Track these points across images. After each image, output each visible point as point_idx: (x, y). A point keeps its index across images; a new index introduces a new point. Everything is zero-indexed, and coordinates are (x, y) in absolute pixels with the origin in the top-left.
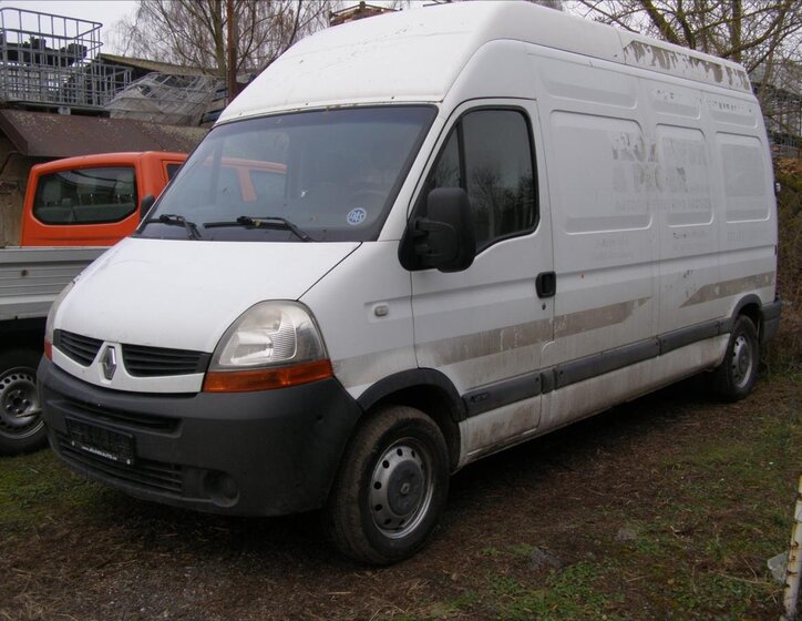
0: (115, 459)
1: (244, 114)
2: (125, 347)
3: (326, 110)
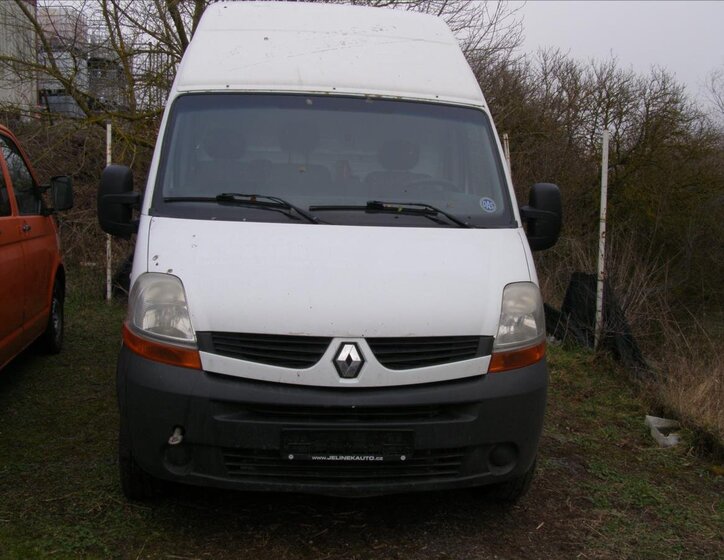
0: (381, 459)
1: (234, 87)
2: (370, 341)
3: (365, 98)
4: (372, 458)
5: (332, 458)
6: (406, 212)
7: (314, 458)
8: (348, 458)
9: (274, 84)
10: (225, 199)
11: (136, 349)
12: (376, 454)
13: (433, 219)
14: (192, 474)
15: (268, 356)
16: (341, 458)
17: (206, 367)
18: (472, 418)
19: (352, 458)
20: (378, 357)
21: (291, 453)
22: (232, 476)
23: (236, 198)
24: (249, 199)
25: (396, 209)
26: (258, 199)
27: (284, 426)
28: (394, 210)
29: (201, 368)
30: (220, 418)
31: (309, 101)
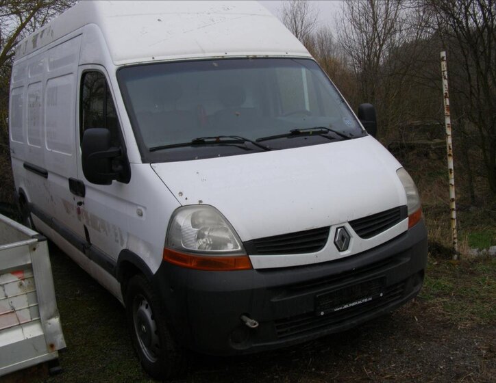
0: (371, 299)
1: (158, 59)
2: (351, 223)
3: (247, 58)
4: (366, 300)
5: (346, 306)
6: (315, 133)
7: (335, 310)
8: (354, 304)
9: (186, 53)
10: (198, 143)
11: (189, 265)
12: (367, 296)
13: (326, 137)
14: (254, 345)
15: (295, 248)
16: (350, 305)
17: (255, 266)
18: (408, 259)
19: (356, 303)
20: (357, 232)
21: (321, 311)
22: (281, 338)
23: (206, 140)
24: (215, 140)
25: (309, 133)
26: (221, 139)
27: (317, 293)
28: (307, 134)
29: (252, 268)
30: (274, 300)
31: (215, 64)
